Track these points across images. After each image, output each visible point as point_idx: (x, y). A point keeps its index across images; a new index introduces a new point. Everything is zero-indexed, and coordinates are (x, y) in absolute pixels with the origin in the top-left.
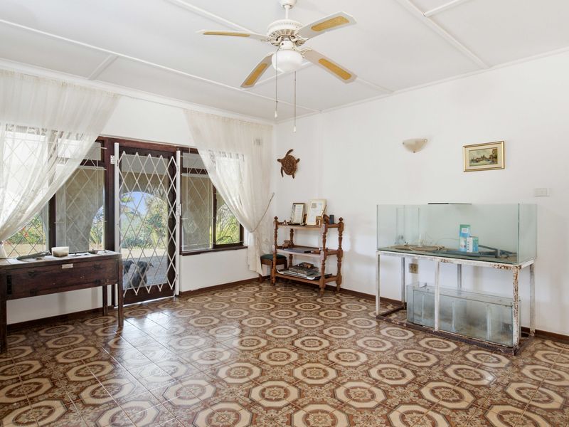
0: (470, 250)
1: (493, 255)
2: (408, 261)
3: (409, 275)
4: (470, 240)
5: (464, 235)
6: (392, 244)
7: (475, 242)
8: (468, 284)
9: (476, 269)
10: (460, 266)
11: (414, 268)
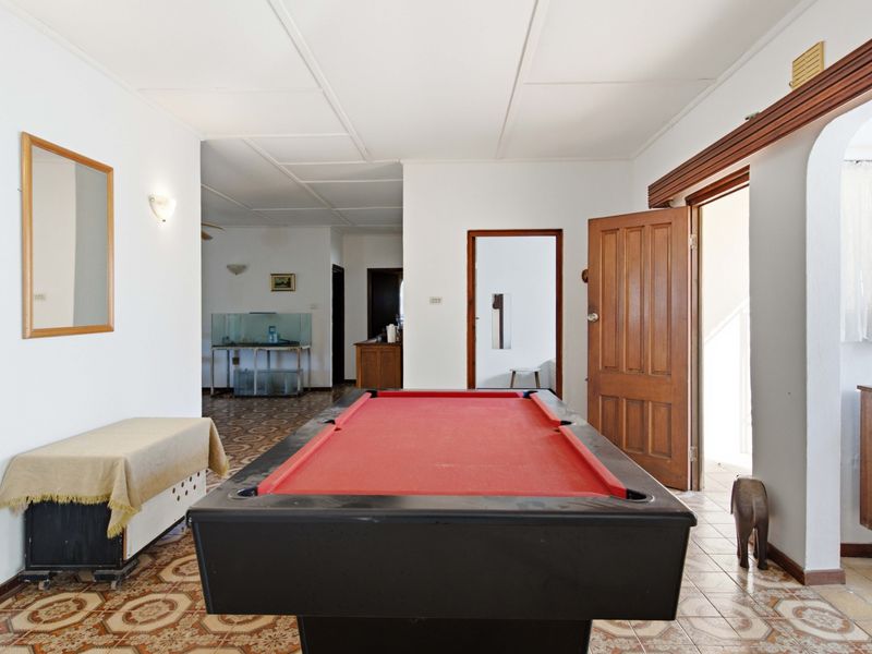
0: (276, 341)
1: (288, 343)
2: (232, 355)
3: (232, 367)
4: (275, 335)
5: (272, 333)
6: (219, 342)
7: (278, 337)
8: (273, 366)
9: (278, 352)
10: (268, 352)
11: (236, 361)
